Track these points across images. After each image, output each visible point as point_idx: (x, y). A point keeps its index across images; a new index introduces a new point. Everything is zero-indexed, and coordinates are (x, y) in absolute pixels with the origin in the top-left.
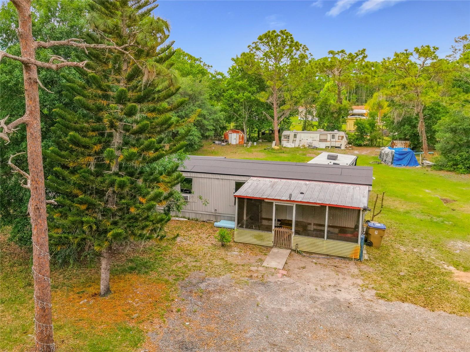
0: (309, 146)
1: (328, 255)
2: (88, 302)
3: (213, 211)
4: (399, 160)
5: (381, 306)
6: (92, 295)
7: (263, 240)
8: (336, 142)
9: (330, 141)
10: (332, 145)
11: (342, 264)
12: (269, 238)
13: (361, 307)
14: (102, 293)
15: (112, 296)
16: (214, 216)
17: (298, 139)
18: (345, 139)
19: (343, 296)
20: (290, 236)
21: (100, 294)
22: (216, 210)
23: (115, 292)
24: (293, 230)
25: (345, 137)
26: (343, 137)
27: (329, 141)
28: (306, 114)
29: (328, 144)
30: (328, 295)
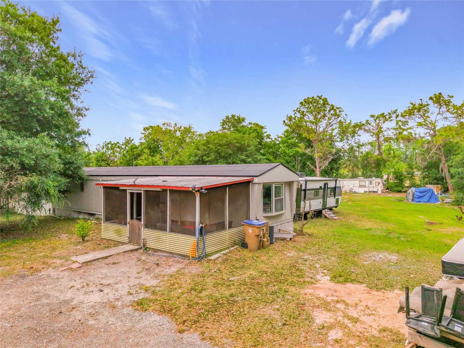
0: (350, 191)
4: (420, 197)
8: (373, 187)
9: (369, 187)
10: (370, 190)
25: (381, 183)
26: (379, 183)
27: (367, 187)
28: (353, 167)
29: (367, 189)
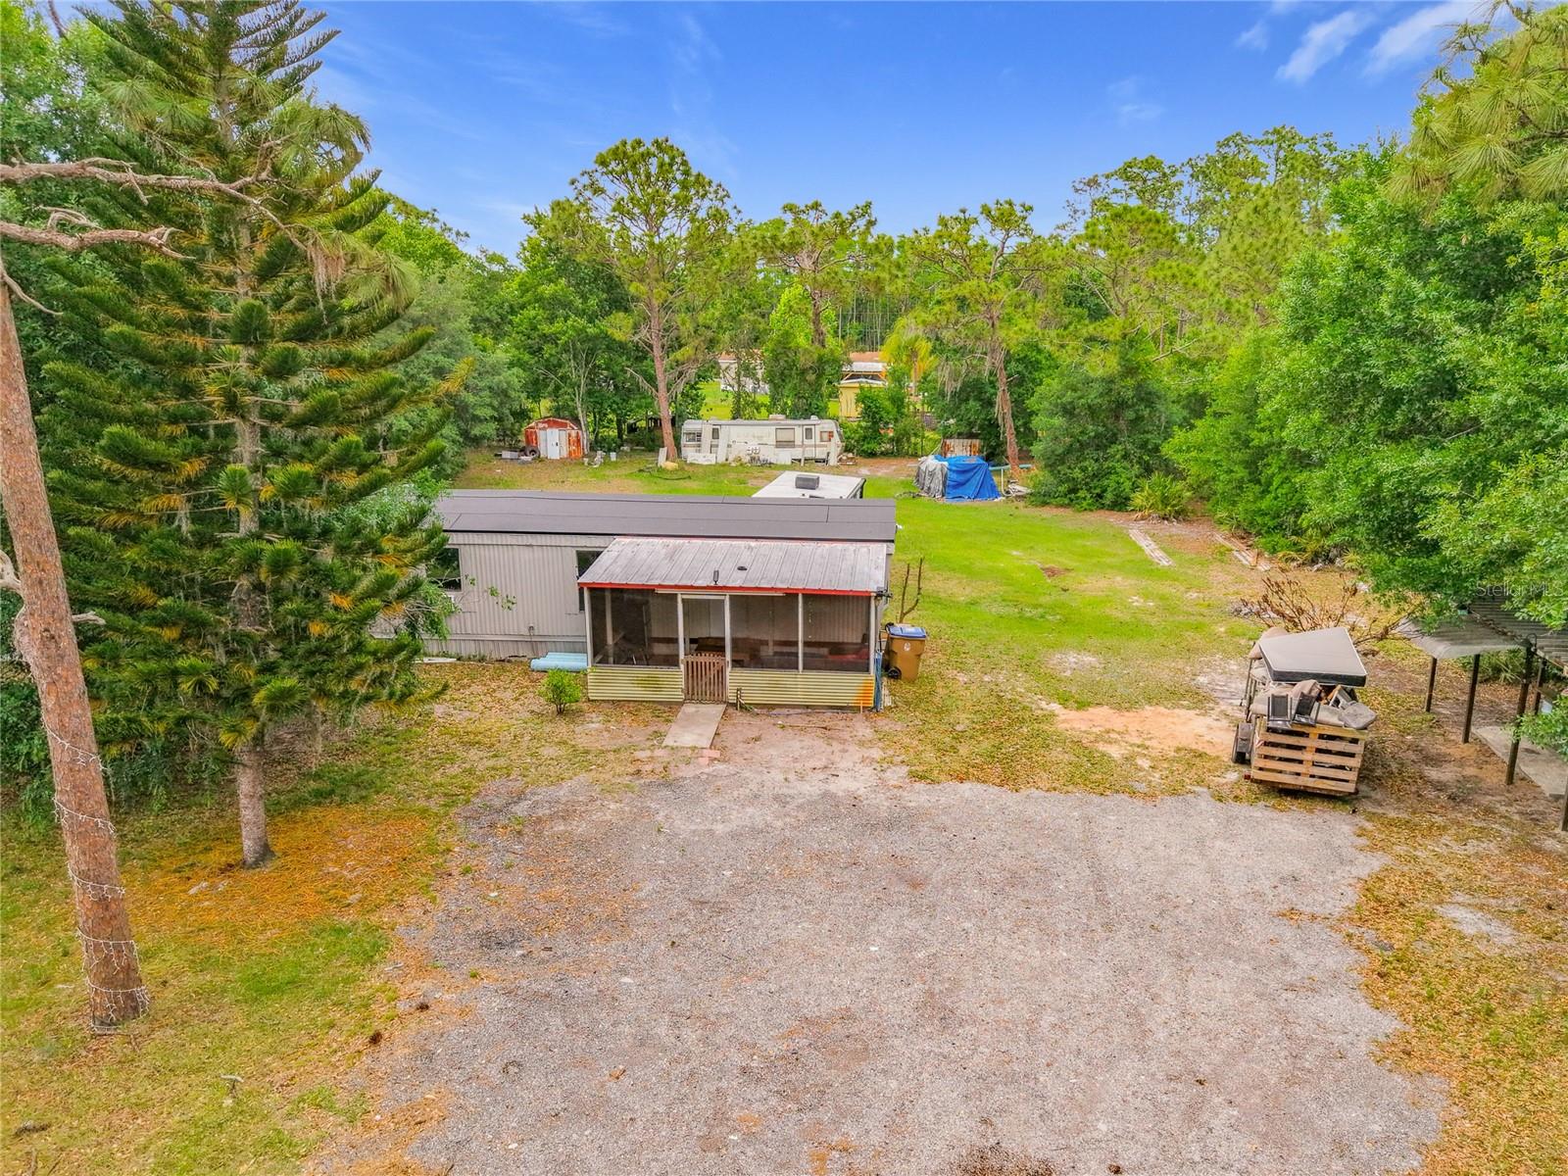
0: (753, 459)
1: (808, 707)
2: (213, 886)
3: (525, 631)
4: (959, 485)
5: (919, 796)
6: (220, 869)
7: (659, 689)
8: (815, 446)
9: (802, 445)
10: (807, 456)
11: (836, 721)
12: (673, 681)
13: (882, 803)
14: (250, 860)
15: (279, 863)
16: (529, 644)
17: (722, 442)
18: (836, 438)
19: (842, 785)
20: (721, 672)
21: (243, 864)
22: (531, 628)
23: (285, 854)
24: (728, 657)
25: (836, 434)
26: (831, 434)
27: (799, 446)
28: (737, 375)
29: (797, 453)
30: (811, 788)
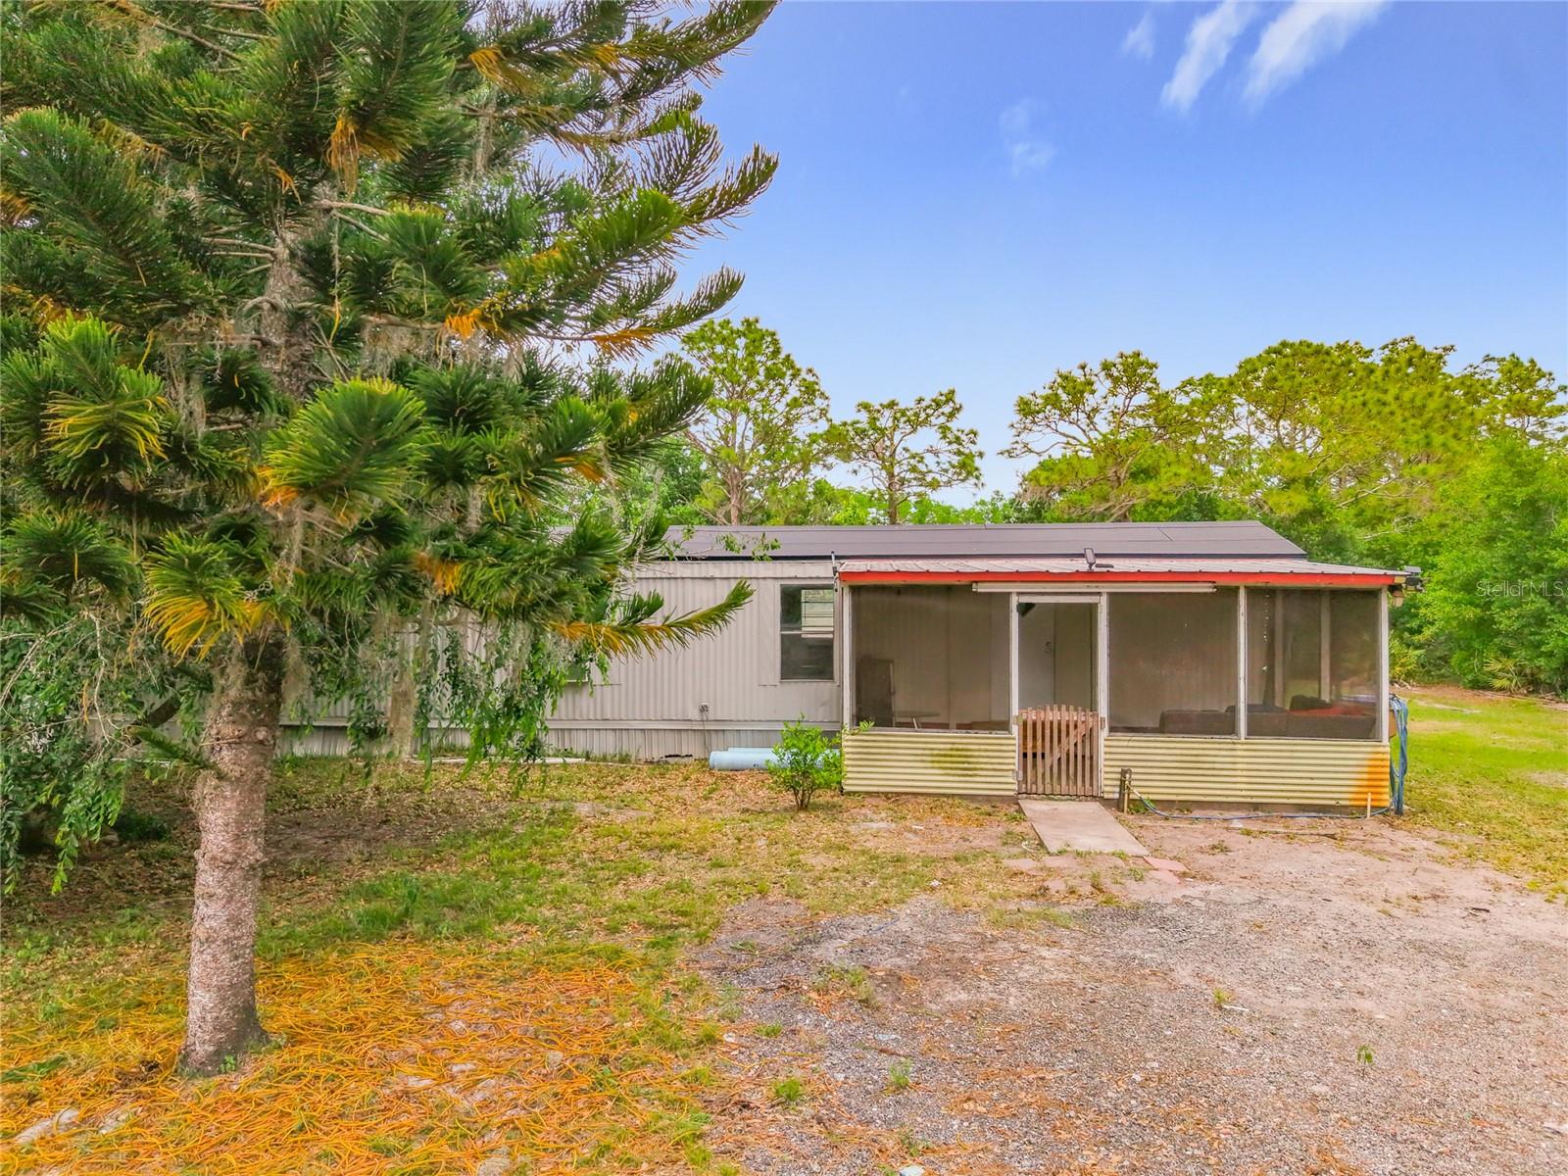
1: (1256, 806)
2: (89, 1120)
3: (694, 714)
7: (969, 771)
12: (998, 758)
14: (202, 1050)
15: (273, 1061)
16: (698, 736)
20: (1090, 736)
21: (183, 1063)
22: (704, 709)
23: (294, 1040)
24: (1103, 710)
